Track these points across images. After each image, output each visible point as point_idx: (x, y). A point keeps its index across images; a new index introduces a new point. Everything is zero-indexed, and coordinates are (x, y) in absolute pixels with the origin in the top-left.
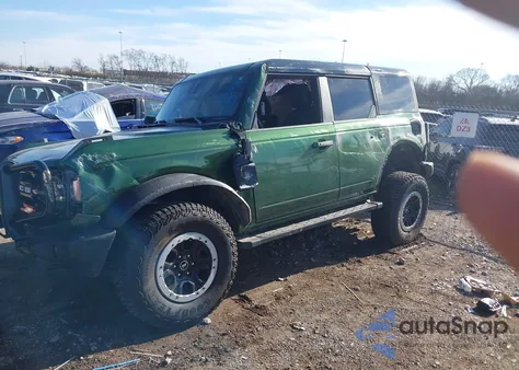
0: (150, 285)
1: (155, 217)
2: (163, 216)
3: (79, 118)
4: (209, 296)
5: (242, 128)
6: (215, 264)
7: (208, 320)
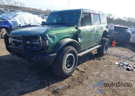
0: (63, 67)
1: (64, 50)
2: (66, 49)
3: (12, 20)
4: (73, 69)
5: (78, 26)
6: (74, 61)
7: (73, 75)
